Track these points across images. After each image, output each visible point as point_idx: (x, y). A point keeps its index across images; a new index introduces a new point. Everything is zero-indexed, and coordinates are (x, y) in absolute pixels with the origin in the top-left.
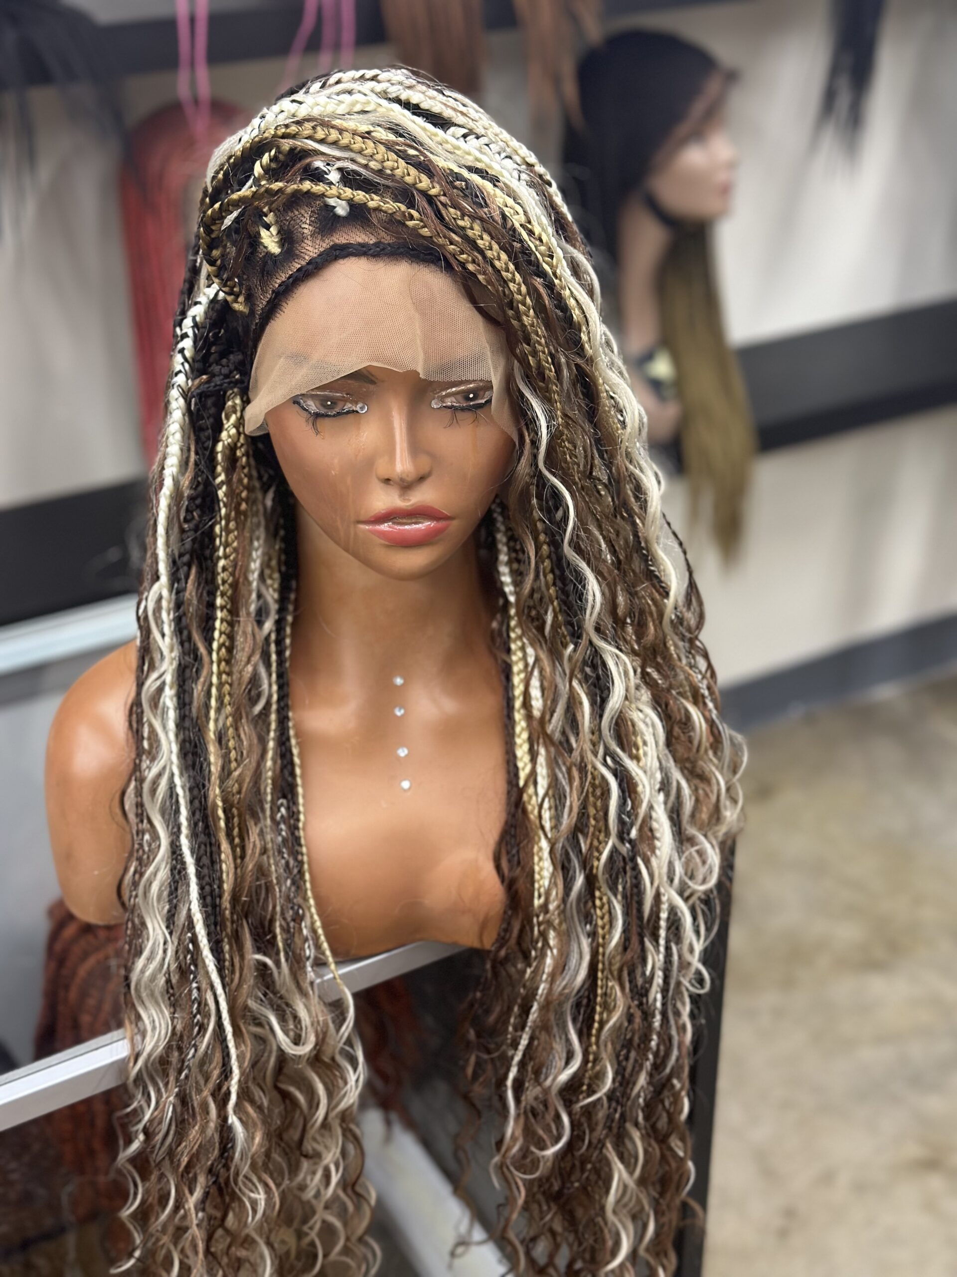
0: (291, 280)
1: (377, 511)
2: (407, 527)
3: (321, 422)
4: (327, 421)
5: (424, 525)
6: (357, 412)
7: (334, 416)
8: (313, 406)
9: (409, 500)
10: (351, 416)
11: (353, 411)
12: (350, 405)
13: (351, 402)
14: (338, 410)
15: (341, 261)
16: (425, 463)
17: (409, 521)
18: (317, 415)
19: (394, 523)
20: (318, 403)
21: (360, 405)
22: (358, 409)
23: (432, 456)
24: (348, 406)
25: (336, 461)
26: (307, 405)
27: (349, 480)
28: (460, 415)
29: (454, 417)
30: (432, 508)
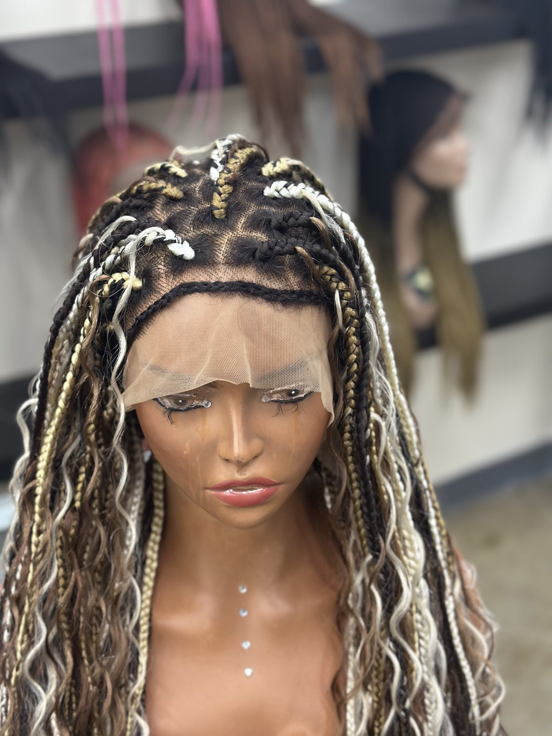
0: (150, 310)
1: (220, 482)
2: (244, 493)
3: (174, 415)
4: (179, 414)
5: (258, 491)
6: (203, 407)
7: (185, 410)
8: (168, 403)
9: (245, 474)
10: (198, 411)
11: (200, 406)
12: (197, 402)
13: (198, 400)
14: (187, 406)
15: (189, 296)
16: (256, 444)
17: (246, 488)
18: (172, 410)
19: (234, 490)
20: (172, 401)
21: (205, 402)
22: (204, 405)
23: (263, 438)
24: (196, 403)
25: (187, 445)
26: (164, 402)
27: (198, 458)
28: (284, 407)
29: (280, 408)
30: (262, 478)
